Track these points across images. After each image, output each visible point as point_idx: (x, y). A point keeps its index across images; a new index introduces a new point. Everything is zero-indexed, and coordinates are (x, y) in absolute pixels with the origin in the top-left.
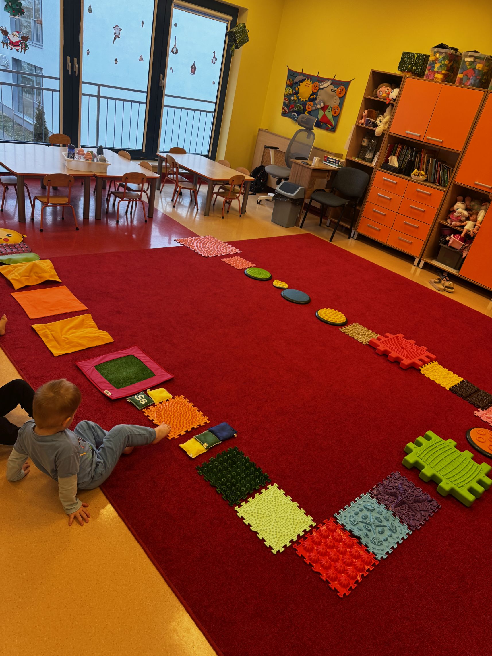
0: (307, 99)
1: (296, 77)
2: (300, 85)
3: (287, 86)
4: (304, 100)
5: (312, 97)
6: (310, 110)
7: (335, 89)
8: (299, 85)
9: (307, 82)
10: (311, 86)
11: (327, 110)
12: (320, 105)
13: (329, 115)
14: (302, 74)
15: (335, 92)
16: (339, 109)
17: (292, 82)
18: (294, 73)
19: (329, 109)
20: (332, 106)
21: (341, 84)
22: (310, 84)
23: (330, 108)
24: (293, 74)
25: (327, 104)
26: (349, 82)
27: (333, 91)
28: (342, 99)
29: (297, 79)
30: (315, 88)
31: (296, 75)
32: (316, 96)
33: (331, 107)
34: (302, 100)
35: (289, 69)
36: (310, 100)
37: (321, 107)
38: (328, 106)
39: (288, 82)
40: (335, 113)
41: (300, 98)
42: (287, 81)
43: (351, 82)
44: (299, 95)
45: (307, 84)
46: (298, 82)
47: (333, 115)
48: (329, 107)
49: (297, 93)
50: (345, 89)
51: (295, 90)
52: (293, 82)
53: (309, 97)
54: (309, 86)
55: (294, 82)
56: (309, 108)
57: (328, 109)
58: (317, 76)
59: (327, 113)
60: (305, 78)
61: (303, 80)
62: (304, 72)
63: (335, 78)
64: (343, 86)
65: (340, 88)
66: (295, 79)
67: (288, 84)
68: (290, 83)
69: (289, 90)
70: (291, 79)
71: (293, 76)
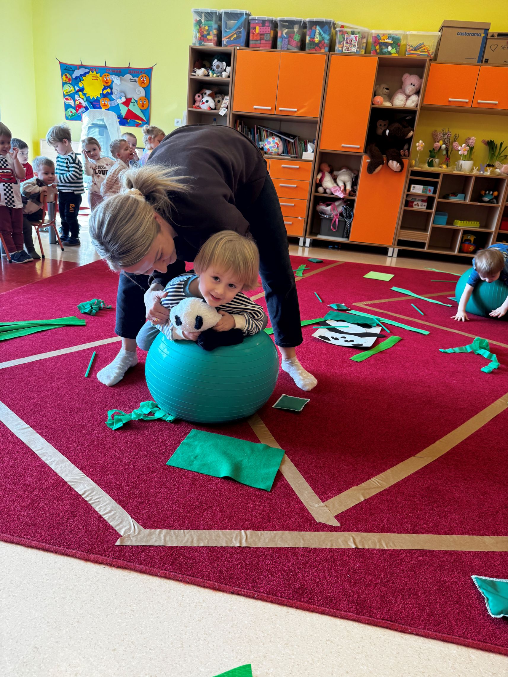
0: (99, 95)
1: (74, 71)
2: (83, 80)
3: (64, 84)
4: (95, 97)
5: (105, 92)
9: (91, 74)
10: (99, 79)
11: (131, 104)
12: (120, 99)
13: (135, 109)
14: (82, 66)
15: (137, 82)
16: (147, 101)
17: (70, 78)
18: (69, 66)
20: (136, 99)
21: (141, 72)
22: (97, 77)
23: (135, 101)
24: (69, 68)
25: (129, 97)
26: (151, 69)
27: (132, 81)
28: (148, 89)
29: (77, 73)
30: (107, 80)
31: (73, 69)
32: (111, 89)
34: (91, 98)
35: (60, 63)
36: (104, 96)
37: (122, 102)
38: (131, 99)
40: (143, 106)
42: (62, 76)
43: (154, 68)
44: (84, 92)
45: (93, 77)
47: (140, 109)
48: (133, 101)
50: (147, 77)
52: (72, 77)
53: (101, 92)
54: (97, 80)
56: (105, 105)
58: (105, 67)
59: (131, 107)
62: (84, 64)
63: (130, 66)
64: (144, 73)
65: (140, 76)
66: (74, 73)
67: (65, 81)
68: (67, 79)
69: (69, 88)
70: (67, 74)
71: (70, 70)
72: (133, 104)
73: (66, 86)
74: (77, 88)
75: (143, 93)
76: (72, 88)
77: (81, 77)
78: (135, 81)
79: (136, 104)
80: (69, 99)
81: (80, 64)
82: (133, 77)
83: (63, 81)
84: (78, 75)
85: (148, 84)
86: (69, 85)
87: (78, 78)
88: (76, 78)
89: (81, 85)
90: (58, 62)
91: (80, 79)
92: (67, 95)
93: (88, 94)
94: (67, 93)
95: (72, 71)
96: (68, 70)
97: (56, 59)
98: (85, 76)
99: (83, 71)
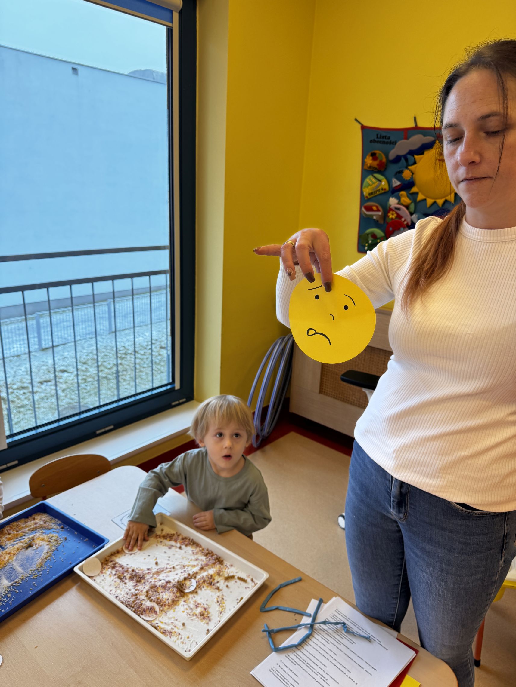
1: (395, 143)
2: (415, 163)
3: (367, 172)
4: (440, 202)
8: (411, 162)
14: (417, 129)
17: (384, 160)
18: (384, 134)
24: (383, 137)
29: (401, 148)
31: (392, 139)
34: (430, 202)
35: (363, 128)
39: (369, 161)
41: (420, 197)
42: (364, 158)
44: (414, 189)
46: (405, 157)
49: (408, 185)
51: (400, 179)
52: (387, 156)
55: (392, 154)
60: (428, 139)
62: (420, 124)
66: (394, 148)
67: (370, 167)
68: (375, 164)
69: (377, 183)
70: (377, 152)
71: (384, 143)
73: (370, 180)
74: (396, 183)
76: (384, 184)
77: (409, 157)
80: (374, 208)
81: (411, 124)
83: (365, 167)
86: (377, 175)
87: (403, 159)
88: (397, 159)
89: (407, 174)
90: (359, 126)
91: (407, 160)
92: (369, 200)
93: (423, 194)
94: (370, 194)
95: (391, 143)
96: (380, 142)
97: (356, 120)
98: (422, 153)
99: (417, 140)
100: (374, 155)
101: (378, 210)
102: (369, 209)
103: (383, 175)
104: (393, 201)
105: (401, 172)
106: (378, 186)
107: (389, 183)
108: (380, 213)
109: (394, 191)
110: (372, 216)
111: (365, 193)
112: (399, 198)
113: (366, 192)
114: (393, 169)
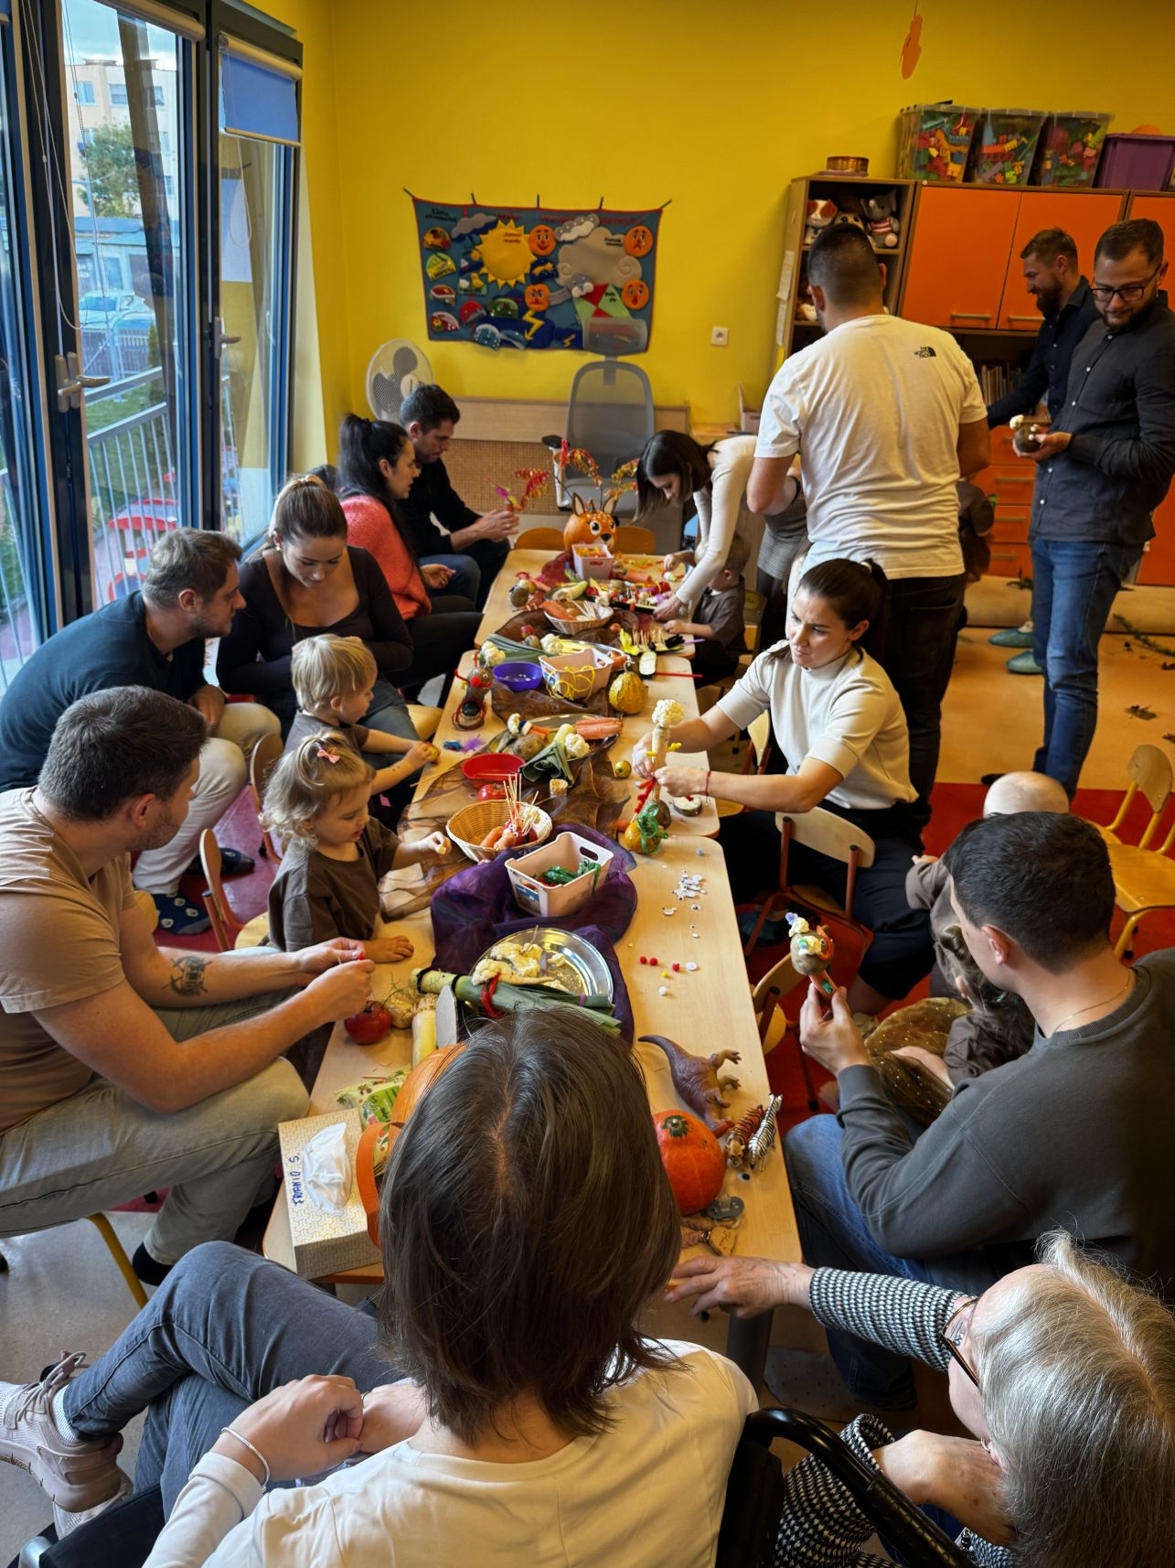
0: (522, 278)
1: (455, 220)
2: (481, 243)
3: (426, 251)
4: (512, 283)
5: (538, 271)
6: (542, 308)
7: (618, 237)
8: (476, 241)
9: (502, 229)
10: (524, 238)
11: (605, 299)
12: (581, 288)
13: (618, 311)
14: (475, 208)
15: (621, 245)
16: (646, 290)
17: (448, 238)
18: (441, 209)
19: (612, 294)
20: (619, 285)
21: (633, 221)
22: (519, 235)
23: (614, 291)
24: (441, 213)
25: (601, 282)
26: (659, 212)
27: (609, 242)
28: (648, 261)
29: (464, 226)
30: (543, 242)
31: (452, 216)
32: (555, 263)
33: (616, 288)
34: (501, 283)
35: (416, 201)
36: (533, 279)
37: (583, 293)
38: (604, 287)
39: (429, 239)
40: (635, 301)
41: (491, 278)
42: (421, 234)
43: (664, 209)
44: (484, 270)
45: (506, 234)
46: (469, 235)
47: (628, 308)
48: (610, 289)
49: (476, 266)
50: (649, 233)
51: (469, 260)
52: (450, 234)
53: (527, 270)
54: (518, 241)
55: (455, 232)
56: (537, 302)
57: (607, 294)
58: (538, 209)
59: (604, 304)
60: (492, 218)
61: (492, 225)
62: (480, 202)
63: (604, 207)
64: (640, 224)
65: (631, 232)
66: (455, 226)
67: (432, 245)
68: (438, 242)
69: (442, 263)
70: (439, 229)
71: (443, 219)
72: (609, 297)
73: (432, 259)
74: (464, 263)
75: (637, 269)
76: (450, 263)
77: (474, 236)
78: (618, 243)
79: (617, 296)
80: (446, 291)
81: (470, 202)
82: (613, 234)
83: (426, 245)
84: (466, 230)
85: (648, 249)
86: (441, 254)
87: (467, 238)
88: (461, 238)
89: (475, 255)
90: (410, 198)
91: (471, 239)
92: (435, 281)
93: (494, 275)
94: (436, 275)
95: (450, 219)
96: (437, 218)
97: (405, 190)
98: (486, 233)
99: (481, 219)
100: (435, 233)
101: (451, 293)
102: (440, 292)
103: (446, 253)
104: (464, 283)
105: (470, 252)
106: (443, 266)
107: (457, 263)
108: (453, 296)
109: (463, 273)
110: (444, 299)
111: (430, 275)
112: (469, 279)
113: (431, 272)
114: (457, 248)
